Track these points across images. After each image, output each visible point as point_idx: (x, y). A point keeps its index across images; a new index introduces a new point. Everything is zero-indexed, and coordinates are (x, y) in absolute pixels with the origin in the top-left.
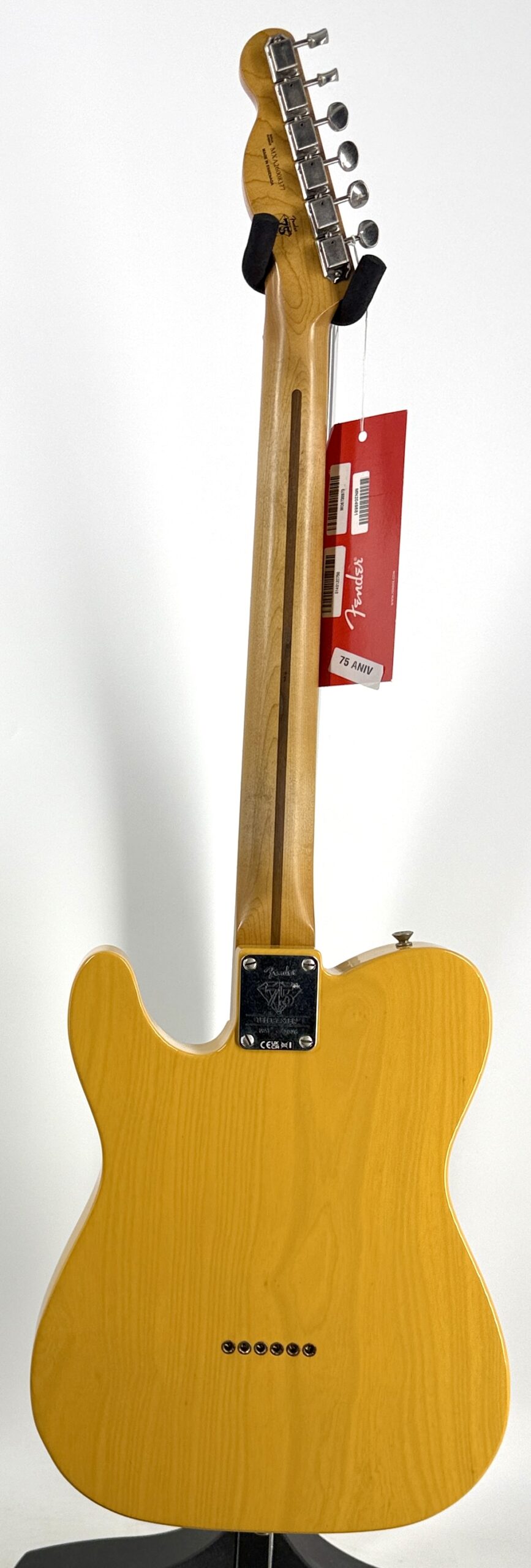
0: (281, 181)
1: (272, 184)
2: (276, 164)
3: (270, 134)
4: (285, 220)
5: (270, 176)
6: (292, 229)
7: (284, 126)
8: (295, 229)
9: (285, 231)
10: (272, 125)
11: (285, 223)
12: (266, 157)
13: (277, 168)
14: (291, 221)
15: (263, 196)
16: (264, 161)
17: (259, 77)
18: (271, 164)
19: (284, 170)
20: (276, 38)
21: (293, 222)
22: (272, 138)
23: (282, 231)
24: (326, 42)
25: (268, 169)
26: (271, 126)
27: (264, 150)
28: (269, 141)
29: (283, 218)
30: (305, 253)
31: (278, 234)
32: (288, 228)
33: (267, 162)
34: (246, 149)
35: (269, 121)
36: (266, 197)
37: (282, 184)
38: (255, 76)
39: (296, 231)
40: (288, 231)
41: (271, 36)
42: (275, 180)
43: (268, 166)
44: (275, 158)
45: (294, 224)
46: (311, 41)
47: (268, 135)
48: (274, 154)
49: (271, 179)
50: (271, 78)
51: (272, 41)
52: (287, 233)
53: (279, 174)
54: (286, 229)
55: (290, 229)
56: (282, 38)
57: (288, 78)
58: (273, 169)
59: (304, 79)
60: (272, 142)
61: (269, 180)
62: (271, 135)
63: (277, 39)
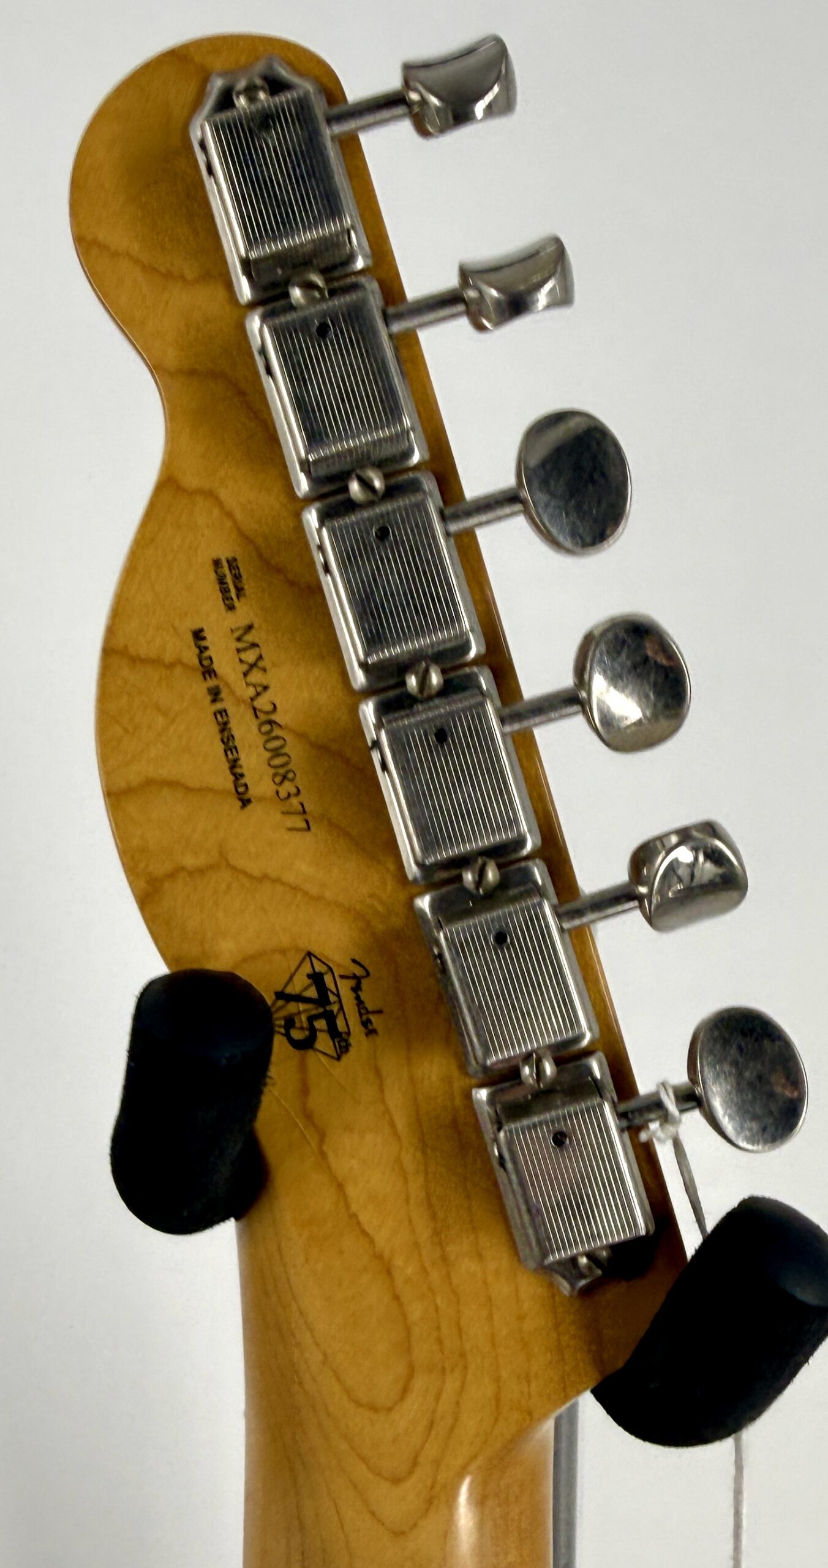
0: (288, 787)
1: (245, 802)
2: (263, 703)
3: (224, 555)
4: (316, 978)
5: (234, 765)
6: (350, 1020)
7: (298, 516)
8: (366, 1023)
9: (313, 1032)
10: (239, 515)
11: (312, 993)
12: (208, 672)
13: (268, 723)
14: (345, 987)
15: (201, 861)
16: (200, 688)
17: (168, 276)
18: (239, 701)
19: (301, 736)
20: (242, 84)
21: (356, 989)
22: (237, 577)
23: (296, 1035)
24: (504, 106)
25: (224, 727)
26: (229, 515)
27: (198, 635)
28: (224, 591)
29: (307, 969)
30: (423, 1146)
31: (279, 1044)
32: (330, 1018)
33: (215, 694)
34: (111, 631)
35: (223, 494)
36: (212, 867)
37: (295, 801)
38: (149, 269)
39: (371, 1032)
40: (333, 1032)
41: (223, 74)
42: (260, 782)
43: (223, 712)
44: (256, 677)
45: (360, 1002)
46: (424, 102)
47: (217, 563)
48: (250, 656)
49: (238, 777)
50: (230, 286)
51: (226, 101)
52: (324, 1042)
53: (276, 753)
54: (321, 1024)
55: (340, 1024)
56: (276, 85)
57: (308, 286)
58: (244, 729)
59: (392, 291)
60: (239, 590)
61: (228, 781)
62: (232, 563)
63: (250, 92)
